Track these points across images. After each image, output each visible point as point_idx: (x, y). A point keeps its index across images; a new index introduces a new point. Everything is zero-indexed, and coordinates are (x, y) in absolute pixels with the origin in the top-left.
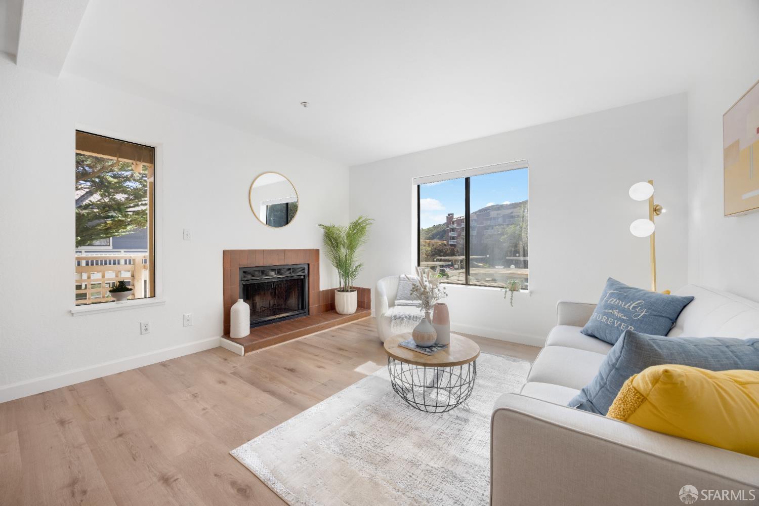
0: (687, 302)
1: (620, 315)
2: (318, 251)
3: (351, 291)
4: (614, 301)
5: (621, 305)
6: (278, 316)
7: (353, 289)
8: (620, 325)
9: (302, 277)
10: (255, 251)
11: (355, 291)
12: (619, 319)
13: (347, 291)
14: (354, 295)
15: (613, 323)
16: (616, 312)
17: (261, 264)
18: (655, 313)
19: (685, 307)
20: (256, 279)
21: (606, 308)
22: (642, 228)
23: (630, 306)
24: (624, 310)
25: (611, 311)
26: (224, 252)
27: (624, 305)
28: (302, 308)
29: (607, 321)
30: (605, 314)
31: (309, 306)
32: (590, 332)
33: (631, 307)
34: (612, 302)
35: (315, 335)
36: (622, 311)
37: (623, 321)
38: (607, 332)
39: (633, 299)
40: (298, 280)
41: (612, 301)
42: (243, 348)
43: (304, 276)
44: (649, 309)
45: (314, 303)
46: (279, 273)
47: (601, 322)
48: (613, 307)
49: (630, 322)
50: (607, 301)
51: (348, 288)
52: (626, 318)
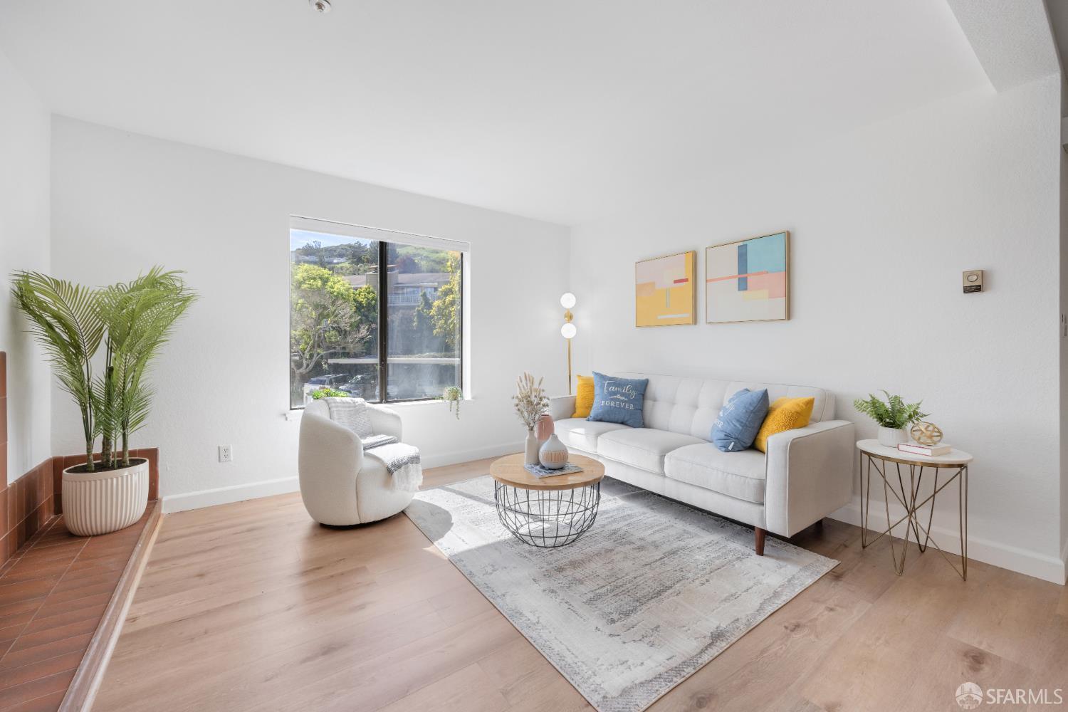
0: (646, 383)
1: (623, 398)
2: (4, 356)
4: (613, 389)
5: (620, 390)
8: (625, 405)
12: (623, 401)
15: (620, 405)
16: (618, 396)
18: (637, 392)
19: (646, 386)
21: (611, 395)
22: (569, 331)
23: (625, 390)
25: (614, 397)
27: (622, 390)
29: (615, 404)
30: (612, 400)
32: (599, 418)
33: (627, 391)
36: (623, 395)
37: (626, 402)
38: (617, 413)
39: (625, 385)
41: (611, 389)
44: (635, 390)
48: (615, 393)
49: (630, 401)
50: (608, 390)
51: (119, 453)
52: (626, 399)
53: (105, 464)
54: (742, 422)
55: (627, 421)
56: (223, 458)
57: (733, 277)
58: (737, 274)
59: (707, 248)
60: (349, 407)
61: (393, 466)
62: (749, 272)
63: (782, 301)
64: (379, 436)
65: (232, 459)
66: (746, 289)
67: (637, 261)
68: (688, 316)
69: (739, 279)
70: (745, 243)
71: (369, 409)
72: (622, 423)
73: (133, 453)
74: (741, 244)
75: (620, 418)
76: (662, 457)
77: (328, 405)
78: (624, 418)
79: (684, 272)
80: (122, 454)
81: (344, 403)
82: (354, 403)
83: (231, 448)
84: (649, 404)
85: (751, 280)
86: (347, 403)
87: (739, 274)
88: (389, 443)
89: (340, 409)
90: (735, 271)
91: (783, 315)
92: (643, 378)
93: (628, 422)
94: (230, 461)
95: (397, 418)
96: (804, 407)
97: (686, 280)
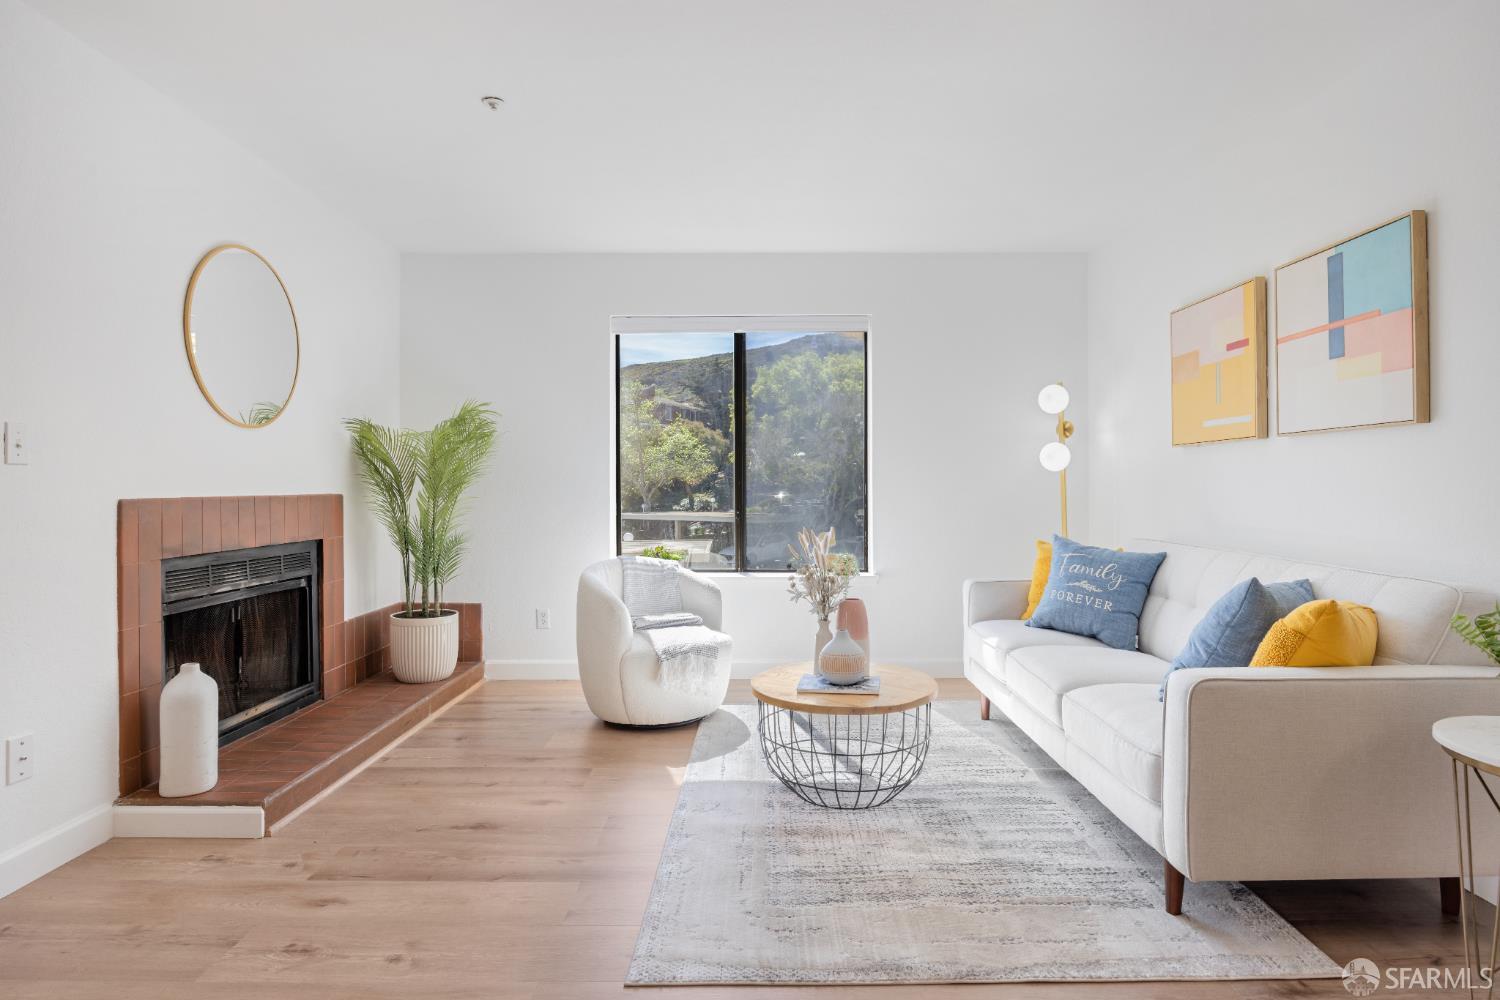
0: (1160, 561)
1: (1092, 588)
2: (340, 498)
3: (444, 614)
4: (1077, 568)
5: (1089, 572)
6: (253, 712)
7: (446, 611)
8: (1094, 602)
9: (303, 583)
10: (202, 503)
11: (453, 613)
12: (1091, 594)
13: (433, 615)
14: (449, 627)
15: (1084, 600)
16: (1084, 584)
17: (214, 546)
18: (1132, 579)
19: (1158, 567)
20: (201, 595)
21: (1068, 581)
22: (1055, 456)
23: (1101, 573)
24: (1094, 580)
25: (1077, 584)
26: (120, 505)
27: (1094, 572)
28: (303, 680)
29: (1074, 598)
30: (1069, 589)
31: (321, 669)
32: (1045, 622)
33: (1103, 575)
34: (1076, 571)
35: (402, 746)
36: (1093, 581)
37: (1097, 595)
38: (1076, 615)
39: (1104, 563)
40: (291, 591)
41: (1075, 568)
42: (263, 812)
43: (309, 579)
44: (1125, 574)
45: (334, 659)
46: (256, 575)
47: (1066, 603)
48: (1078, 578)
49: (1107, 595)
50: (1066, 570)
51: (432, 605)
52: (1099, 590)
53: (422, 612)
54: (1209, 646)
55: (1099, 633)
56: (540, 623)
57: (1321, 329)
58: (1325, 320)
59: (1276, 270)
60: (654, 571)
61: (665, 652)
62: (1347, 314)
63: (1406, 379)
64: (687, 614)
65: (549, 626)
66: (1343, 355)
67: (1174, 309)
68: (1249, 419)
69: (1331, 332)
70: (1340, 249)
71: (681, 576)
72: (1093, 637)
73: (442, 606)
74: (1332, 252)
75: (1083, 624)
76: (1060, 696)
77: (623, 565)
78: (1091, 626)
79: (1243, 326)
80: (433, 606)
81: (647, 565)
82: (663, 566)
83: (549, 611)
84: (1154, 603)
85: (1351, 332)
86: (653, 565)
87: (1330, 321)
88: (687, 625)
89: (639, 572)
90: (1322, 317)
91: (1408, 410)
92: (1153, 550)
93: (1101, 636)
94: (547, 628)
95: (716, 593)
96: (1313, 620)
97: (1244, 343)
